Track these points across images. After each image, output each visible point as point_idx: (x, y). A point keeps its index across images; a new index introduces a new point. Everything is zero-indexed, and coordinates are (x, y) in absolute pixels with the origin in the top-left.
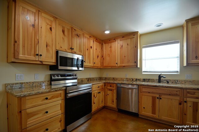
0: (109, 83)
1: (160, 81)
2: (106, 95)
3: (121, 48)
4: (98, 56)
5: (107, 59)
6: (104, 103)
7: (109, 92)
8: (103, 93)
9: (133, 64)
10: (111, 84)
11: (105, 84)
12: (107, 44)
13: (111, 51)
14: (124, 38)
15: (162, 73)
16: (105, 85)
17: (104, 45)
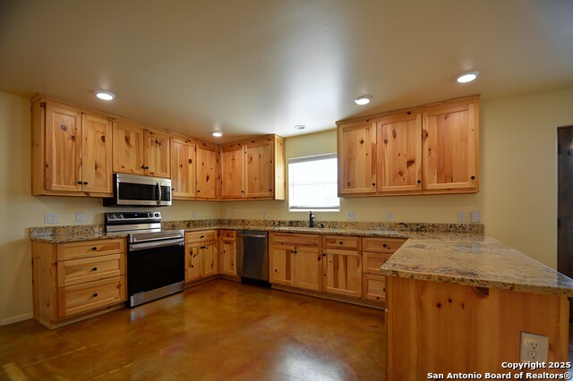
0: (225, 229)
1: (312, 224)
2: (220, 254)
3: (249, 163)
4: (208, 178)
5: (228, 182)
6: (218, 269)
7: (226, 247)
8: (215, 250)
9: (268, 194)
10: (228, 232)
11: (219, 232)
12: (227, 153)
13: (234, 167)
14: (254, 144)
15: (312, 210)
16: (218, 235)
17: (222, 154)
